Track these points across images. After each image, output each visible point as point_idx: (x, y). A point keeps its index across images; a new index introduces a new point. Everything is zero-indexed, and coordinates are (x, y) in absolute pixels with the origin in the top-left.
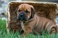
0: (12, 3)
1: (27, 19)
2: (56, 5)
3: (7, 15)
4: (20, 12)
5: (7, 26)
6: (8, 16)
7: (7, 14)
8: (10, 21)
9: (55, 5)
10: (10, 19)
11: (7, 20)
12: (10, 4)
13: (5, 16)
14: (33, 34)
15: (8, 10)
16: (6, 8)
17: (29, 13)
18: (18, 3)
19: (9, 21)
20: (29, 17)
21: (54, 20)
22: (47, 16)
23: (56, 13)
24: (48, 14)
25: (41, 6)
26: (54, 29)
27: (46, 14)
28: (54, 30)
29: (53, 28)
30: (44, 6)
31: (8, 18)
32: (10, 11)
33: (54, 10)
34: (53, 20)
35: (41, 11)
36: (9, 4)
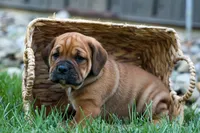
0: (42, 21)
2: (173, 33)
3: (24, 58)
5: (24, 93)
6: (27, 63)
7: (26, 56)
8: (33, 76)
9: (170, 32)
10: (33, 72)
11: (23, 75)
13: (18, 62)
14: (102, 118)
15: (30, 45)
16: (23, 38)
19: (31, 79)
20: (85, 73)
21: (165, 78)
22: (146, 66)
23: (172, 58)
24: (149, 61)
25: (127, 36)
26: (165, 106)
27: (142, 58)
28: (163, 109)
30: (138, 34)
31: (27, 67)
32: (35, 47)
33: (167, 50)
34: (162, 78)
35: (129, 50)
36: (33, 25)
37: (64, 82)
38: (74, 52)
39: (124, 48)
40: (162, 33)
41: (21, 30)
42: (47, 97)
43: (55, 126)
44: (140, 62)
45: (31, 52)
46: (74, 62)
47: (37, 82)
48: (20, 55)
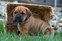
0: (10, 4)
1: (23, 21)
2: (51, 8)
3: (4, 16)
4: (16, 14)
5: (4, 26)
6: (5, 17)
7: (5, 15)
8: (7, 21)
10: (7, 20)
11: (4, 21)
12: (8, 6)
13: (2, 17)
15: (6, 11)
16: (4, 9)
17: (25, 15)
18: (15, 4)
19: (6, 22)
22: (42, 18)
23: (50, 15)
24: (43, 16)
27: (41, 16)
29: (48, 29)
30: (40, 8)
31: (5, 18)
32: (8, 12)
33: (49, 13)
34: (47, 22)
35: (37, 13)
37: (18, 21)
38: (21, 12)
39: (36, 12)
40: (47, 8)
41: (3, 7)
42: (11, 27)
43: (14, 37)
44: (40, 17)
45: (6, 13)
46: (21, 15)
47: (8, 23)
48: (3, 15)
